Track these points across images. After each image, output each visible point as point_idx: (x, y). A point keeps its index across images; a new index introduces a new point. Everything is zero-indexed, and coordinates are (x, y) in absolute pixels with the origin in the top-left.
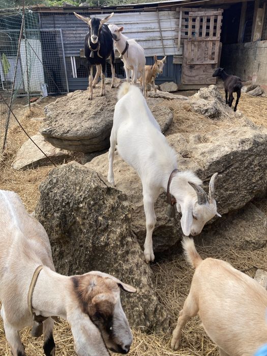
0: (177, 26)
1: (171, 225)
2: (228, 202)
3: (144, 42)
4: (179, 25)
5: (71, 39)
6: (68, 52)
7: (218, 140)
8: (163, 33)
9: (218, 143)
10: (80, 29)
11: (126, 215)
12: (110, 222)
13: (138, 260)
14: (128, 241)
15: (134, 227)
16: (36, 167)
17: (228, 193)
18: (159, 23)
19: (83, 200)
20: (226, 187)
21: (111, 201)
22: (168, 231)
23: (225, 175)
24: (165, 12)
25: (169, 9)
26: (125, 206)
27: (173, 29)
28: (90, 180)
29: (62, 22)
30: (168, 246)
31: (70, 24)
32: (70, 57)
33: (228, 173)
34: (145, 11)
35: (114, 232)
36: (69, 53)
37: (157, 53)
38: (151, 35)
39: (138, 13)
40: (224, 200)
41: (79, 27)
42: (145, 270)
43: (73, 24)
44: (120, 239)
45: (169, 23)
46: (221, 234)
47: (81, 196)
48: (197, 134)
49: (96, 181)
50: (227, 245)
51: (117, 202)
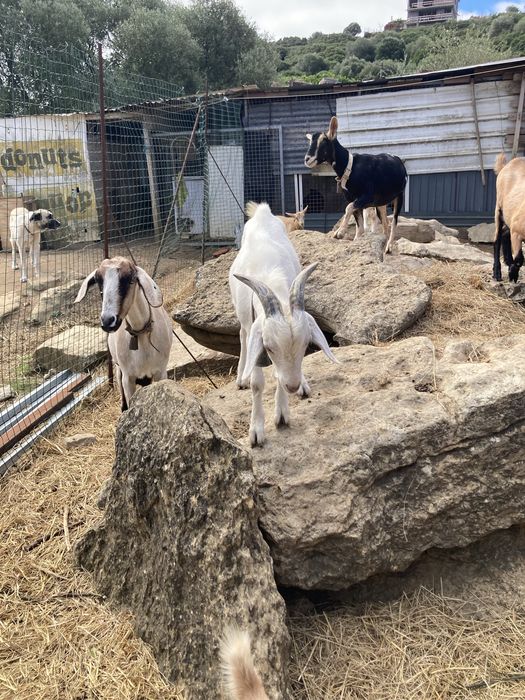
0: (513, 110)
1: (355, 536)
2: (512, 502)
3: (441, 144)
4: (517, 108)
5: (298, 142)
6: (290, 166)
7: (504, 359)
8: (481, 125)
9: (501, 365)
10: (316, 123)
11: (243, 501)
12: (210, 510)
13: (257, 602)
14: (241, 557)
15: (275, 528)
16: (178, 378)
17: (513, 481)
18: (474, 105)
19: (169, 458)
20: (507, 467)
21: (215, 468)
22: (347, 547)
23: (507, 439)
24: (490, 83)
25: (499, 78)
26: (244, 481)
27: (503, 116)
28: (182, 419)
29: (284, 114)
30: (348, 580)
31: (299, 116)
32: (293, 175)
33: (516, 436)
34: (446, 85)
35: (216, 533)
36: (293, 169)
37: (466, 164)
38: (457, 129)
39: (432, 89)
40: (499, 497)
41: (313, 121)
42: (269, 626)
43: (304, 116)
44: (225, 549)
45: (497, 105)
46: (491, 575)
47: (167, 448)
48: (463, 341)
49: (193, 423)
50: (500, 604)
51: (229, 471)
